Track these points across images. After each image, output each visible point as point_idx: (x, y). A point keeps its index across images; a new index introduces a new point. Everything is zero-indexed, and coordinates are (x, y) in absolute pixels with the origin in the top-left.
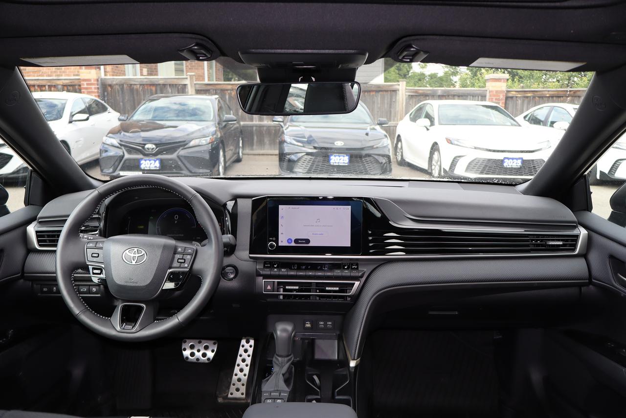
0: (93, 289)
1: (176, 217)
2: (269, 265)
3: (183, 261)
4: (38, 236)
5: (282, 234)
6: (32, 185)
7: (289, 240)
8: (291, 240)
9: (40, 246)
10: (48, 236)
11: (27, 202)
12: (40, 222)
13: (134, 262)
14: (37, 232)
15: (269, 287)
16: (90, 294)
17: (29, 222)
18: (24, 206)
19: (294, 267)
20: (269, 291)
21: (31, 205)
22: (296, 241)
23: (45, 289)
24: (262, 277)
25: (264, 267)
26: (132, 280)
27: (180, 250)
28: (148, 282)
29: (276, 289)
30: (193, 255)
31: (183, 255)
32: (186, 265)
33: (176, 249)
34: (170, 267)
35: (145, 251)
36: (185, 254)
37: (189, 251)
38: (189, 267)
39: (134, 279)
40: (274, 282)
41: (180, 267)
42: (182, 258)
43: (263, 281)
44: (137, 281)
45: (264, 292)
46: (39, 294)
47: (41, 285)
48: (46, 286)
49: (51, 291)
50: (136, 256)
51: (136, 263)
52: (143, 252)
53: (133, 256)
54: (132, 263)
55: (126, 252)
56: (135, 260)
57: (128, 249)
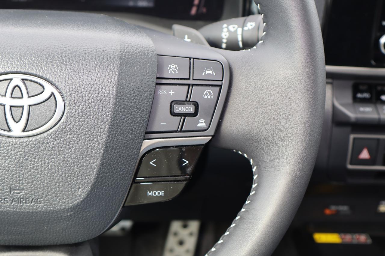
3: (189, 109)
13: (17, 129)
15: (365, 155)
20: (364, 162)
24: (348, 129)
25: (356, 100)
26: (19, 191)
27: (174, 71)
28: (80, 195)
29: (380, 158)
30: (221, 86)
31: (187, 87)
32: (200, 121)
33: (160, 67)
34: (147, 133)
35: (54, 85)
36: (193, 85)
37: (207, 72)
38: (211, 131)
39: (28, 189)
40: (378, 140)
41: (181, 131)
42: (186, 101)
43: (352, 136)
44: (38, 195)
45: (350, 167)
50: (23, 107)
51: (24, 131)
52: (49, 89)
53: (11, 106)
54: (10, 130)
56: (18, 119)
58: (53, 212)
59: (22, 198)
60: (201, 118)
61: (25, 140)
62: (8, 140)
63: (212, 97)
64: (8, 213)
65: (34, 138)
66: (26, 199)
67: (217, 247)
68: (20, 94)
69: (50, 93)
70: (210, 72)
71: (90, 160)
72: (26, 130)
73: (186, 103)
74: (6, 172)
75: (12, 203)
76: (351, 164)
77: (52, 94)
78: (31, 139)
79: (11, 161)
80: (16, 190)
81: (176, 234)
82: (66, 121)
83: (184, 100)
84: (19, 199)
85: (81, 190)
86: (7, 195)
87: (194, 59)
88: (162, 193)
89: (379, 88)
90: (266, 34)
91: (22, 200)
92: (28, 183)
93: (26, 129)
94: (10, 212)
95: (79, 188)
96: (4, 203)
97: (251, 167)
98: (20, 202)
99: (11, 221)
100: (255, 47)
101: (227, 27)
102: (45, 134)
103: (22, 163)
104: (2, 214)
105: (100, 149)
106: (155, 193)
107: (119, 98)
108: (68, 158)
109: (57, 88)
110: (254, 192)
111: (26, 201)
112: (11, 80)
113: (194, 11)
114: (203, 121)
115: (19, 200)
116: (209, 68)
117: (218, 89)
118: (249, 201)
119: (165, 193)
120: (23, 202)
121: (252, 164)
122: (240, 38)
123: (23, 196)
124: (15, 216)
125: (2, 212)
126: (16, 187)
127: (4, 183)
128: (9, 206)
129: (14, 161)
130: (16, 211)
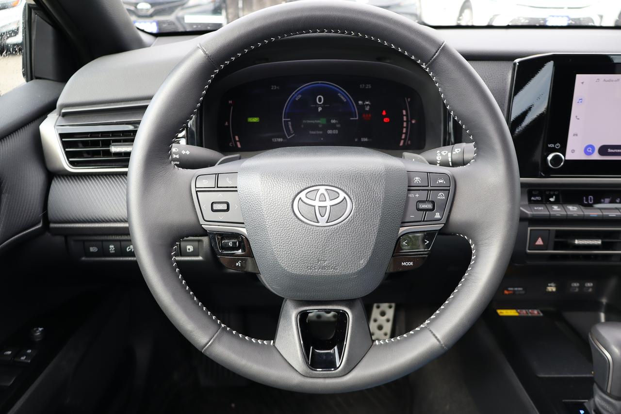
0: (188, 247)
1: (320, 100)
2: (538, 198)
3: (429, 206)
4: (65, 145)
5: (575, 135)
6: (34, 37)
7: (589, 149)
8: (592, 147)
9: (73, 163)
10: (85, 144)
11: (30, 74)
12: (64, 115)
13: (323, 221)
14: (62, 136)
15: (540, 242)
16: (181, 255)
17: (41, 114)
18: (22, 81)
19: (587, 200)
20: (539, 247)
21: (37, 78)
22: (603, 150)
23: (93, 249)
24: (527, 223)
25: (530, 201)
26: (323, 262)
27: (418, 181)
28: (362, 264)
29: (551, 244)
30: (449, 190)
31: (427, 191)
32: (436, 214)
33: (410, 180)
34: (402, 223)
35: (346, 193)
36: (431, 190)
37: (440, 181)
38: (444, 220)
39: (329, 260)
40: (549, 230)
41: (424, 221)
42: (427, 200)
43: (529, 229)
44: (336, 264)
45: (528, 251)
46: (83, 259)
47: (84, 241)
48: (94, 243)
49: (105, 252)
50: (326, 207)
51: (327, 222)
52: (342, 195)
53: (319, 207)
54: (318, 222)
55: (300, 198)
56: (323, 214)
57: (304, 190)
58: (345, 275)
60: (437, 212)
61: (328, 228)
62: (317, 228)
63: (444, 198)
64: (316, 277)
65: (334, 227)
67: (450, 300)
68: (325, 199)
69: (343, 198)
70: (442, 181)
71: (368, 240)
73: (426, 202)
74: (316, 249)
75: (319, 270)
76: (529, 250)
77: (345, 198)
78: (331, 227)
79: (319, 242)
81: (375, 321)
82: (354, 215)
83: (426, 200)
85: (363, 260)
86: (316, 265)
87: (430, 173)
88: (411, 264)
89: (547, 193)
90: (477, 155)
91: (325, 267)
92: (330, 256)
95: (362, 259)
96: (314, 270)
97: (469, 245)
99: (317, 282)
100: (469, 164)
101: (440, 153)
102: (341, 224)
103: (326, 243)
105: (375, 233)
106: (407, 264)
107: (386, 198)
108: (355, 239)
109: (347, 194)
110: (474, 262)
111: (328, 268)
112: (318, 190)
113: (402, 143)
114: (439, 214)
115: (323, 268)
116: (440, 179)
117: (448, 191)
118: (470, 268)
119: (413, 264)
120: (326, 269)
121: (470, 243)
122: (450, 160)
123: (326, 265)
124: (321, 279)
125: (312, 276)
126: (322, 259)
127: (314, 256)
128: (317, 272)
129: (321, 242)
130: (321, 275)
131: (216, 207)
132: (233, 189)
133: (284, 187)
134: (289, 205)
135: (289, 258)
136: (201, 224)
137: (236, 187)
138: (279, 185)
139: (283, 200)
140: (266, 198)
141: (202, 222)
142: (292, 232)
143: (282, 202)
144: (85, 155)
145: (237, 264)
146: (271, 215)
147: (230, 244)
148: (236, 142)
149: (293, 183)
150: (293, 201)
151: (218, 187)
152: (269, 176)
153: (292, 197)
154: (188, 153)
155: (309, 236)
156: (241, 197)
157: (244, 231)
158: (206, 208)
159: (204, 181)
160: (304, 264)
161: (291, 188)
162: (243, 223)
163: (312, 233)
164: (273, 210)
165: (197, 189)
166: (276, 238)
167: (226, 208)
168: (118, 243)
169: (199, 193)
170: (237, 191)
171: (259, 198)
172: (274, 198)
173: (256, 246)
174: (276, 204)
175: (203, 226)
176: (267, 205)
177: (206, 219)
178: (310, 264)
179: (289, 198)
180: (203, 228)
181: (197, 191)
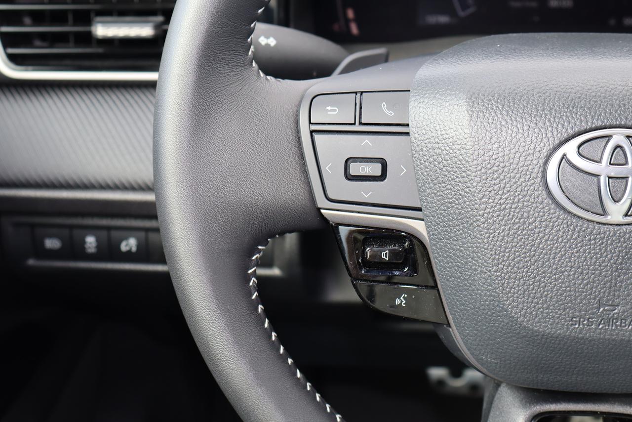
9: (15, 59)
13: (616, 213)
23: (52, 243)
39: (626, 305)
46: (31, 262)
47: (33, 226)
48: (54, 230)
49: (74, 250)
50: (626, 178)
51: (626, 215)
53: (609, 178)
54: (605, 214)
55: (564, 156)
56: (619, 196)
57: (574, 137)
59: (615, 319)
62: (602, 229)
64: (590, 341)
66: (621, 320)
68: (624, 159)
72: (629, 214)
74: (595, 277)
75: (599, 326)
79: (604, 261)
80: (608, 305)
84: (611, 320)
86: (593, 314)
91: (615, 321)
93: (630, 212)
94: (594, 340)
96: (588, 326)
98: (612, 324)
99: (591, 353)
103: (621, 263)
104: (581, 342)
111: (621, 322)
112: (609, 137)
120: (617, 324)
123: (618, 315)
124: (600, 346)
125: (582, 338)
126: (608, 301)
127: (591, 294)
128: (595, 330)
129: (609, 261)
130: (604, 339)
131: (356, 169)
132: (400, 130)
133: (526, 128)
134: (536, 170)
135: (529, 295)
136: (319, 206)
137: (408, 125)
138: (515, 123)
139: (522, 159)
140: (482, 152)
141: (321, 202)
142: (541, 235)
143: (521, 164)
144: (38, 43)
145: (398, 302)
146: (492, 194)
147: (385, 255)
148: (347, 21)
149: (549, 120)
150: (546, 162)
151: (361, 123)
152: (489, 100)
153: (545, 153)
154: (272, 42)
155: (582, 246)
156: (418, 149)
157: (419, 227)
158: (333, 170)
159: (329, 108)
160: (564, 309)
161: (543, 130)
162: (419, 210)
163: (590, 240)
164: (497, 182)
165: (314, 127)
166: (501, 246)
167: (378, 173)
168: (104, 234)
169: (317, 137)
170: (407, 134)
171: (463, 152)
172: (501, 154)
173: (448, 263)
174: (506, 169)
175: (322, 211)
176: (483, 170)
177: (331, 196)
178: (580, 311)
179: (537, 154)
180: (321, 215)
181: (312, 132)
